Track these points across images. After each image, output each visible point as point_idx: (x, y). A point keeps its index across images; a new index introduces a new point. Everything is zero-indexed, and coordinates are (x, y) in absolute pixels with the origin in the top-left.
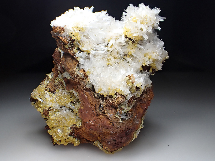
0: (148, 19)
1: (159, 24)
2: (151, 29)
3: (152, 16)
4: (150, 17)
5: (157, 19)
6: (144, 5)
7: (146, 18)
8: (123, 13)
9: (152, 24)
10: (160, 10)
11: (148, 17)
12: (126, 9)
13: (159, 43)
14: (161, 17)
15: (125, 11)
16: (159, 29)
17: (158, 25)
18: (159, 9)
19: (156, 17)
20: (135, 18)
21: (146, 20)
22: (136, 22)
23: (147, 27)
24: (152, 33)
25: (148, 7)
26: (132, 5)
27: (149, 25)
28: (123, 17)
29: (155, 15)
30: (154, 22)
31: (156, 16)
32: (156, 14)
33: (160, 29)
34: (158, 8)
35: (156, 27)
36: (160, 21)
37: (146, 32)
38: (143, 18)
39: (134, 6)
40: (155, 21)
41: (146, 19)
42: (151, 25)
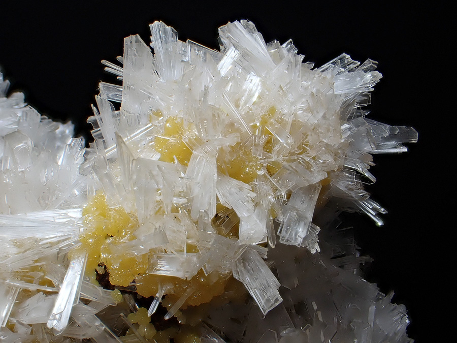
0: (285, 142)
1: (373, 179)
2: (310, 216)
3: (313, 120)
4: (295, 127)
5: (352, 144)
6: (258, 36)
7: (264, 132)
8: (101, 85)
9: (317, 177)
10: (380, 76)
11: (281, 121)
12: (119, 58)
13: (371, 316)
14: (386, 129)
15: (111, 68)
16: (371, 214)
17: (366, 188)
18: (369, 63)
19: (346, 126)
20: (177, 130)
21: (269, 145)
22: (185, 156)
23: (278, 198)
24: (315, 249)
25: (287, 50)
26: (169, 28)
27: (290, 185)
28: (96, 117)
29: (338, 109)
30: (330, 159)
31: (346, 115)
32: (346, 105)
33: (379, 215)
34: (359, 57)
35: (352, 203)
36: (376, 151)
37: (266, 245)
38: (245, 127)
39: (183, 38)
40: (336, 156)
41: (264, 138)
42: (310, 189)
